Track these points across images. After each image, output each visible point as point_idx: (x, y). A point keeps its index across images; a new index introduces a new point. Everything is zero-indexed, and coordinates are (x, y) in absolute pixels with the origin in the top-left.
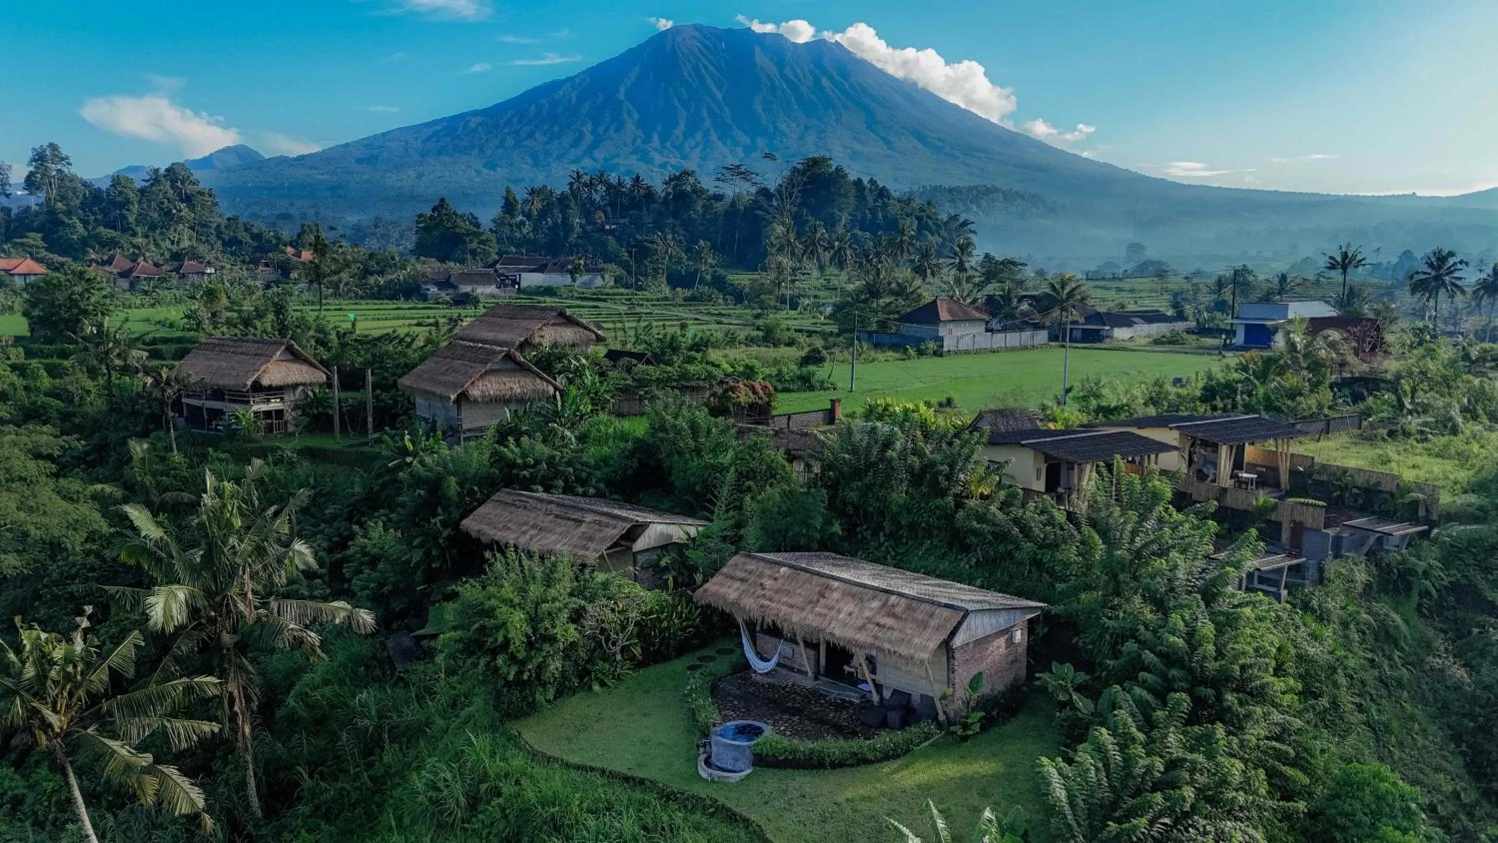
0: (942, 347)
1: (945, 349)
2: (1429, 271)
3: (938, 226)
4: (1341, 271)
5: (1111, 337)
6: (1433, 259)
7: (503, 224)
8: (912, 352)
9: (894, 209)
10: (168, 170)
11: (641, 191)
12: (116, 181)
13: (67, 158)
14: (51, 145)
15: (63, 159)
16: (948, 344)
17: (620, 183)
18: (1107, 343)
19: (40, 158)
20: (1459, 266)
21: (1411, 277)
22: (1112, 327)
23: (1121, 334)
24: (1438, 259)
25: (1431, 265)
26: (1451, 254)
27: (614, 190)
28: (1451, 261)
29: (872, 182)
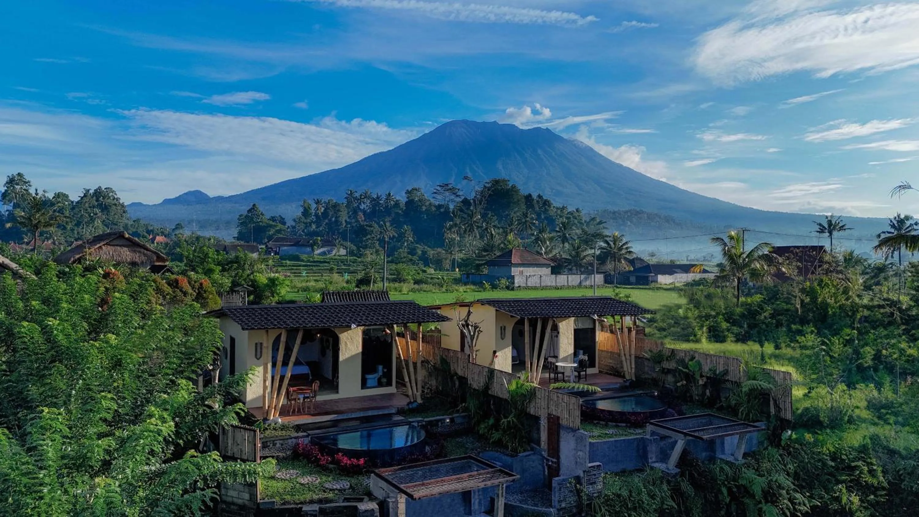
0: (513, 283)
1: (516, 285)
2: (893, 230)
3: (581, 223)
4: (828, 234)
5: (656, 281)
6: (895, 222)
7: (300, 222)
8: (487, 285)
9: (552, 212)
10: (96, 190)
11: (392, 202)
12: (58, 195)
13: (29, 182)
14: (19, 174)
15: (27, 183)
16: (518, 281)
17: (378, 198)
18: (653, 285)
19: (11, 182)
20: (915, 227)
21: (879, 236)
22: (656, 275)
23: (664, 280)
24: (898, 222)
25: (893, 226)
26: (907, 218)
27: (375, 201)
28: (908, 223)
29: (540, 196)
